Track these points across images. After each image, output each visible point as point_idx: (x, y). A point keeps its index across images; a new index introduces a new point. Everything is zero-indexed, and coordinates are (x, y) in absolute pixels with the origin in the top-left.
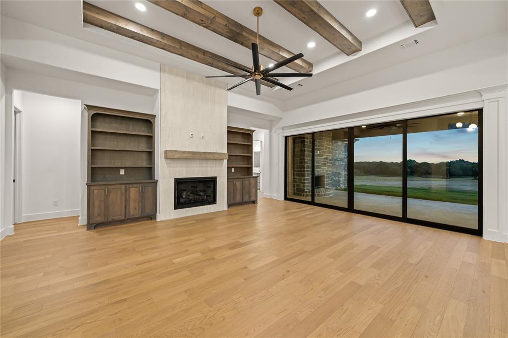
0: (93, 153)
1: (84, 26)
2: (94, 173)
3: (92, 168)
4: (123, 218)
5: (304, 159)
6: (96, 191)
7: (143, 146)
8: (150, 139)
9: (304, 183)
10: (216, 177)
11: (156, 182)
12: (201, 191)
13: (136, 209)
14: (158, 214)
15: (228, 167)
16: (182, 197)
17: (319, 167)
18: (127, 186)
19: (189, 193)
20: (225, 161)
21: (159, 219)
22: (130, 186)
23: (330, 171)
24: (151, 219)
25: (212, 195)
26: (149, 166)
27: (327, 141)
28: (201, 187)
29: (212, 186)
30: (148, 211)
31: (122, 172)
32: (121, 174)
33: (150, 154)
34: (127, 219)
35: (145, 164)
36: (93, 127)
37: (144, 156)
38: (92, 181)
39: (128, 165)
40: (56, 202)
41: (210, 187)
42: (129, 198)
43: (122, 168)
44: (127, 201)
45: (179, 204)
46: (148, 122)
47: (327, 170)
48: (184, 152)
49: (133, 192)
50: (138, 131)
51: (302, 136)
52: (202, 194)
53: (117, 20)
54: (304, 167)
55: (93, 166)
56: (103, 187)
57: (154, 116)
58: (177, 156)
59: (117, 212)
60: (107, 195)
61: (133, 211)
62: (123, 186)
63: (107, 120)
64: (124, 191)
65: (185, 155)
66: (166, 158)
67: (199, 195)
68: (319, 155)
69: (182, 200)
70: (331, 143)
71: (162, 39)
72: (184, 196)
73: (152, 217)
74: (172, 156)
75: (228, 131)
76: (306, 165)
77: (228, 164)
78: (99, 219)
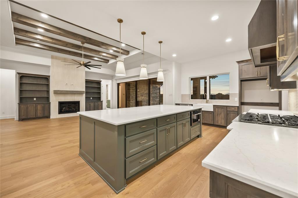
0: (21, 92)
1: (16, 45)
2: (21, 100)
3: (20, 97)
4: (35, 117)
5: (130, 93)
6: (22, 106)
7: (45, 88)
8: (48, 85)
9: (130, 104)
10: (79, 101)
11: (50, 103)
12: (73, 107)
13: (40, 114)
14: (51, 116)
15: (86, 97)
16: (62, 109)
17: (139, 97)
18: (37, 104)
19: (67, 108)
20: (84, 95)
21: (51, 118)
22: (38, 104)
23: (145, 99)
24: (48, 118)
25: (78, 109)
26: (47, 97)
27: (143, 85)
28: (73, 105)
29: (78, 105)
30: (46, 114)
31: (35, 99)
32: (34, 100)
33: (48, 92)
34: (37, 118)
35: (46, 96)
36: (21, 81)
37: (46, 93)
38: (20, 103)
39: (38, 96)
40: (3, 112)
41: (77, 105)
42: (37, 109)
43: (35, 97)
44: (36, 110)
45: (61, 112)
46: (47, 78)
47: (144, 99)
48: (62, 91)
49: (39, 107)
50: (42, 82)
51: (129, 83)
52: (73, 108)
53: (29, 43)
54: (130, 97)
55: (21, 97)
56: (26, 105)
57: (49, 76)
58: (59, 92)
59: (32, 114)
60: (27, 108)
61: (39, 114)
62: (35, 105)
63: (28, 78)
64: (35, 106)
65: (63, 92)
66: (54, 93)
67: (72, 109)
68: (139, 92)
69: (62, 111)
70: (146, 86)
71: (50, 48)
72: (63, 109)
73: (48, 117)
74: (56, 92)
75: (86, 81)
76: (131, 96)
77: (86, 96)
78: (24, 117)
